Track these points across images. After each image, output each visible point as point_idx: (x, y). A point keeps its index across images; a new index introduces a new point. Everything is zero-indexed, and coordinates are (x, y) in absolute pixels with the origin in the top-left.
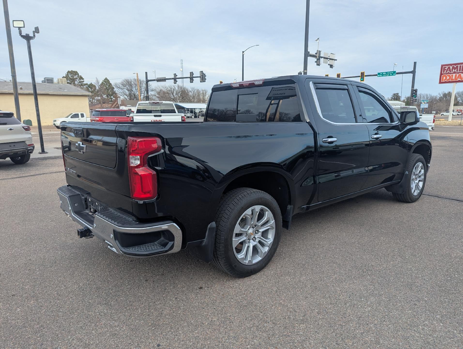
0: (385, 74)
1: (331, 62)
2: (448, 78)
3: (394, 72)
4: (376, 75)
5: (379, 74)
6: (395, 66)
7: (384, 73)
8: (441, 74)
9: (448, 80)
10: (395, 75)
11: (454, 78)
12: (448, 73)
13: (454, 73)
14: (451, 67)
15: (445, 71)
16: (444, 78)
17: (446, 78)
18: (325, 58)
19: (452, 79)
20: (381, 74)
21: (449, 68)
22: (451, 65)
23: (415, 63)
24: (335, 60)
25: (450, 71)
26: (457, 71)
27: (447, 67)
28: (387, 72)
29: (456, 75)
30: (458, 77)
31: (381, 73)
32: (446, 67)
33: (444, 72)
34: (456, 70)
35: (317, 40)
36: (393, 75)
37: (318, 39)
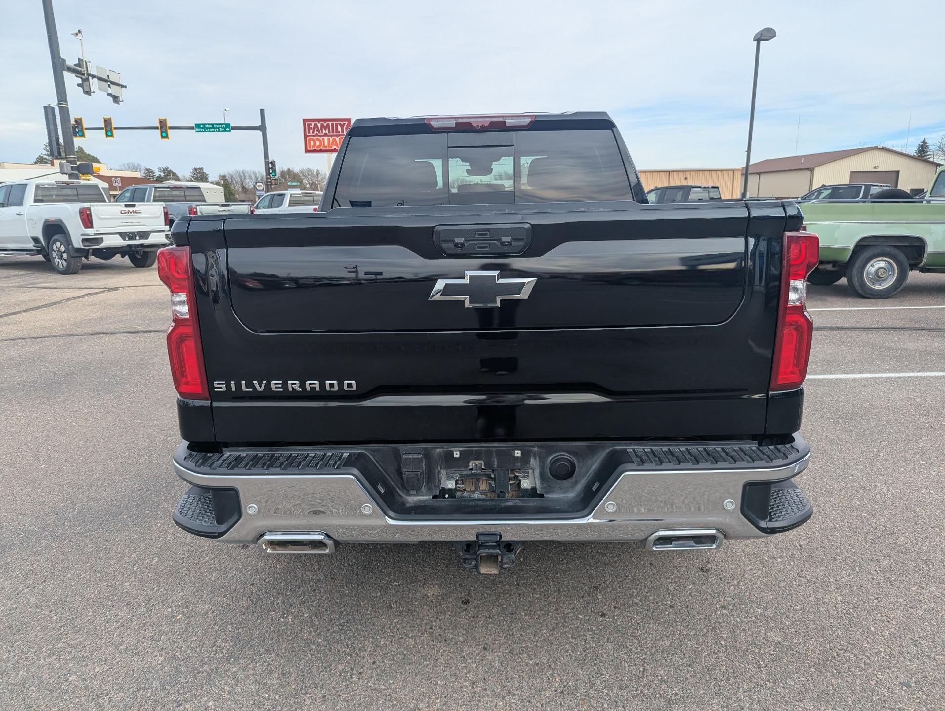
0: (209, 128)
1: (114, 90)
2: (318, 143)
3: (228, 125)
4: (192, 128)
5: (198, 126)
6: (226, 113)
7: (207, 126)
8: (306, 136)
9: (318, 147)
10: (229, 131)
11: (326, 144)
12: (317, 135)
13: (326, 135)
14: (319, 125)
15: (311, 131)
16: (312, 143)
17: (315, 143)
18: (100, 79)
19: (324, 146)
20: (202, 126)
21: (316, 126)
22: (319, 120)
23: (262, 111)
24: (122, 86)
25: (319, 133)
26: (329, 132)
27: (313, 125)
28: (213, 125)
29: (329, 140)
30: (332, 144)
31: (202, 124)
32: (311, 124)
33: (309, 132)
34: (327, 131)
35: (77, 34)
36: (225, 131)
37: (79, 32)
